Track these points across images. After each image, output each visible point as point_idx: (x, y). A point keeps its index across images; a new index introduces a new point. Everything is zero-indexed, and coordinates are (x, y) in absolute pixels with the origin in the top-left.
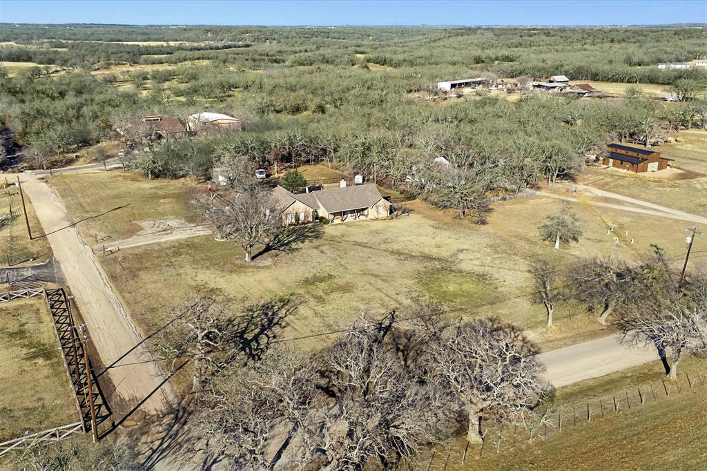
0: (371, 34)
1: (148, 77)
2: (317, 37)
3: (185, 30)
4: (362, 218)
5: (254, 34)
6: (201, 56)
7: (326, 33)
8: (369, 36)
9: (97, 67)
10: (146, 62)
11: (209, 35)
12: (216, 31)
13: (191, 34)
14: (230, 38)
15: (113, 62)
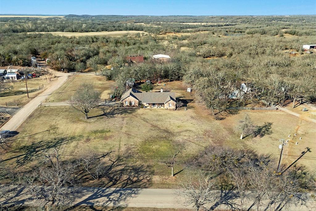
0: (305, 19)
1: (177, 38)
2: (275, 20)
3: (212, 18)
4: (162, 108)
5: (243, 19)
6: (206, 29)
7: (280, 18)
8: (304, 20)
9: (161, 34)
10: (183, 32)
11: (222, 20)
12: (225, 18)
13: (215, 19)
14: (231, 21)
15: (168, 31)
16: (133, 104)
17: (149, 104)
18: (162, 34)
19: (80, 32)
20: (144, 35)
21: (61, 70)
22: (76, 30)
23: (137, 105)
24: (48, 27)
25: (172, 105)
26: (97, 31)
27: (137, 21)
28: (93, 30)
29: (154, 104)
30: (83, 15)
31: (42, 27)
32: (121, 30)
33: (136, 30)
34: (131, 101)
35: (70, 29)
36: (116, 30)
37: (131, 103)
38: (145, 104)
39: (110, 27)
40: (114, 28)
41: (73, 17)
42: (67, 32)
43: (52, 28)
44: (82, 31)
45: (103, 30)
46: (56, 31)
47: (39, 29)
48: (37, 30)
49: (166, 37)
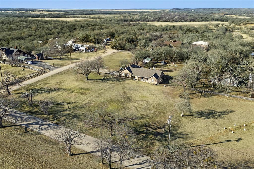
4: (147, 82)
15: (249, 22)
16: (128, 76)
17: (139, 78)
18: (242, 25)
19: (171, 22)
20: (224, 25)
21: (114, 48)
22: (169, 21)
23: (130, 77)
24: (149, 18)
25: (154, 81)
26: (186, 21)
27: (230, 13)
28: (182, 20)
29: (142, 78)
30: (185, 9)
31: (145, 18)
32: (207, 21)
33: (222, 21)
34: (127, 73)
35: (164, 19)
36: (203, 21)
37: (126, 75)
38: (136, 77)
39: (199, 18)
40: (202, 19)
41: (176, 10)
42: (162, 22)
43: (152, 19)
44: (173, 21)
45: (191, 21)
46: (154, 21)
47: (142, 19)
48: (140, 20)
49: (243, 28)
